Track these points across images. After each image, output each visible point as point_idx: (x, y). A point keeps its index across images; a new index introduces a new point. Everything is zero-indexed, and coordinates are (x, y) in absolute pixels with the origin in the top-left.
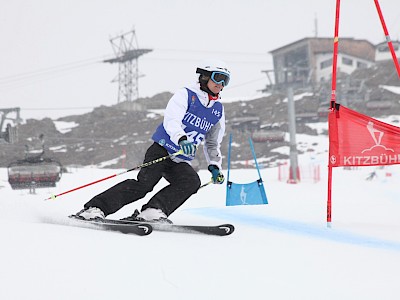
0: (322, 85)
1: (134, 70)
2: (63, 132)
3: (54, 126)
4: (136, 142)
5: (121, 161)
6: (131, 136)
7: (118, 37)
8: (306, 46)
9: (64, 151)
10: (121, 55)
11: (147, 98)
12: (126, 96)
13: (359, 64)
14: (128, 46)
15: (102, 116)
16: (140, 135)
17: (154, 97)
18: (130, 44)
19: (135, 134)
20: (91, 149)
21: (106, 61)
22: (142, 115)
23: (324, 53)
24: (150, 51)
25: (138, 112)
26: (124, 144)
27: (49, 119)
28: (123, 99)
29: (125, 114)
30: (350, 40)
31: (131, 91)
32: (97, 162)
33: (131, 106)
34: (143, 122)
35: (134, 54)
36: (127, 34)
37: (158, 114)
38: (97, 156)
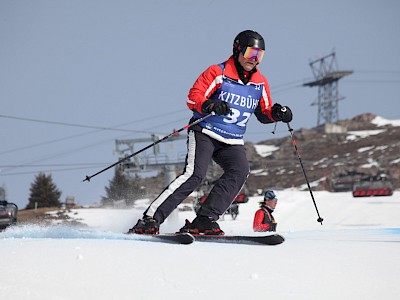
1: (334, 93)
2: (264, 155)
3: (254, 150)
4: (337, 164)
5: (321, 183)
6: (332, 158)
7: (317, 61)
9: (265, 174)
10: (321, 78)
11: (346, 121)
12: (325, 118)
15: (303, 139)
16: (340, 157)
17: (354, 119)
18: (330, 67)
19: (336, 156)
20: (291, 172)
21: (305, 85)
22: (342, 137)
24: (351, 72)
25: (338, 136)
26: (324, 166)
27: (251, 143)
28: (322, 121)
29: (325, 136)
31: (331, 113)
32: (298, 185)
33: (331, 128)
34: (342, 145)
35: (334, 77)
36: (327, 57)
37: (358, 137)
38: (298, 179)
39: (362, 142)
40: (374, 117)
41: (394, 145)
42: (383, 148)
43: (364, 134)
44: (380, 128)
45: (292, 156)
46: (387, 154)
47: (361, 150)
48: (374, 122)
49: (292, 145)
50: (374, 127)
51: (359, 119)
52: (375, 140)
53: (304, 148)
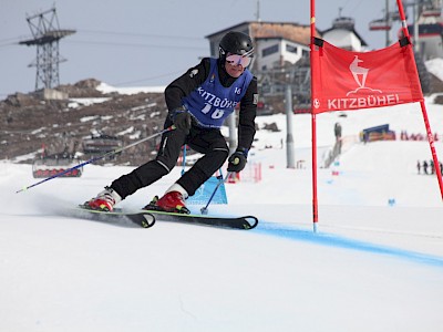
0: (263, 75)
1: (54, 54)
4: (56, 135)
6: (51, 127)
7: (35, 16)
8: (247, 31)
10: (39, 36)
11: (69, 85)
12: (45, 82)
13: (304, 52)
14: (47, 26)
15: (18, 105)
16: (60, 127)
17: (76, 85)
18: (51, 25)
19: (55, 126)
20: (4, 142)
21: (22, 43)
22: (63, 105)
23: (266, 39)
24: (74, 32)
25: (58, 103)
26: (42, 136)
28: (41, 86)
29: (44, 102)
30: (295, 25)
31: (51, 77)
32: (12, 156)
33: (51, 94)
34: (64, 113)
35: (55, 36)
36: (46, 12)
37: (80, 104)
38: (12, 150)
39: (85, 111)
40: (99, 83)
41: (120, 116)
42: (108, 118)
43: (87, 102)
44: (105, 96)
45: (6, 123)
46: (113, 124)
47: (84, 120)
48: (99, 88)
49: (5, 111)
50: (99, 95)
51: (82, 84)
52: (100, 109)
53: (20, 115)
